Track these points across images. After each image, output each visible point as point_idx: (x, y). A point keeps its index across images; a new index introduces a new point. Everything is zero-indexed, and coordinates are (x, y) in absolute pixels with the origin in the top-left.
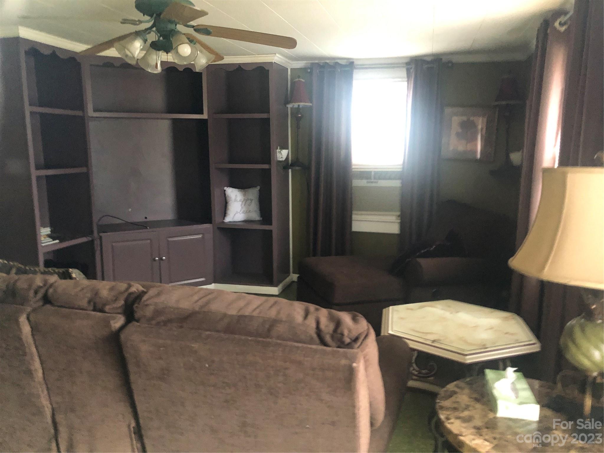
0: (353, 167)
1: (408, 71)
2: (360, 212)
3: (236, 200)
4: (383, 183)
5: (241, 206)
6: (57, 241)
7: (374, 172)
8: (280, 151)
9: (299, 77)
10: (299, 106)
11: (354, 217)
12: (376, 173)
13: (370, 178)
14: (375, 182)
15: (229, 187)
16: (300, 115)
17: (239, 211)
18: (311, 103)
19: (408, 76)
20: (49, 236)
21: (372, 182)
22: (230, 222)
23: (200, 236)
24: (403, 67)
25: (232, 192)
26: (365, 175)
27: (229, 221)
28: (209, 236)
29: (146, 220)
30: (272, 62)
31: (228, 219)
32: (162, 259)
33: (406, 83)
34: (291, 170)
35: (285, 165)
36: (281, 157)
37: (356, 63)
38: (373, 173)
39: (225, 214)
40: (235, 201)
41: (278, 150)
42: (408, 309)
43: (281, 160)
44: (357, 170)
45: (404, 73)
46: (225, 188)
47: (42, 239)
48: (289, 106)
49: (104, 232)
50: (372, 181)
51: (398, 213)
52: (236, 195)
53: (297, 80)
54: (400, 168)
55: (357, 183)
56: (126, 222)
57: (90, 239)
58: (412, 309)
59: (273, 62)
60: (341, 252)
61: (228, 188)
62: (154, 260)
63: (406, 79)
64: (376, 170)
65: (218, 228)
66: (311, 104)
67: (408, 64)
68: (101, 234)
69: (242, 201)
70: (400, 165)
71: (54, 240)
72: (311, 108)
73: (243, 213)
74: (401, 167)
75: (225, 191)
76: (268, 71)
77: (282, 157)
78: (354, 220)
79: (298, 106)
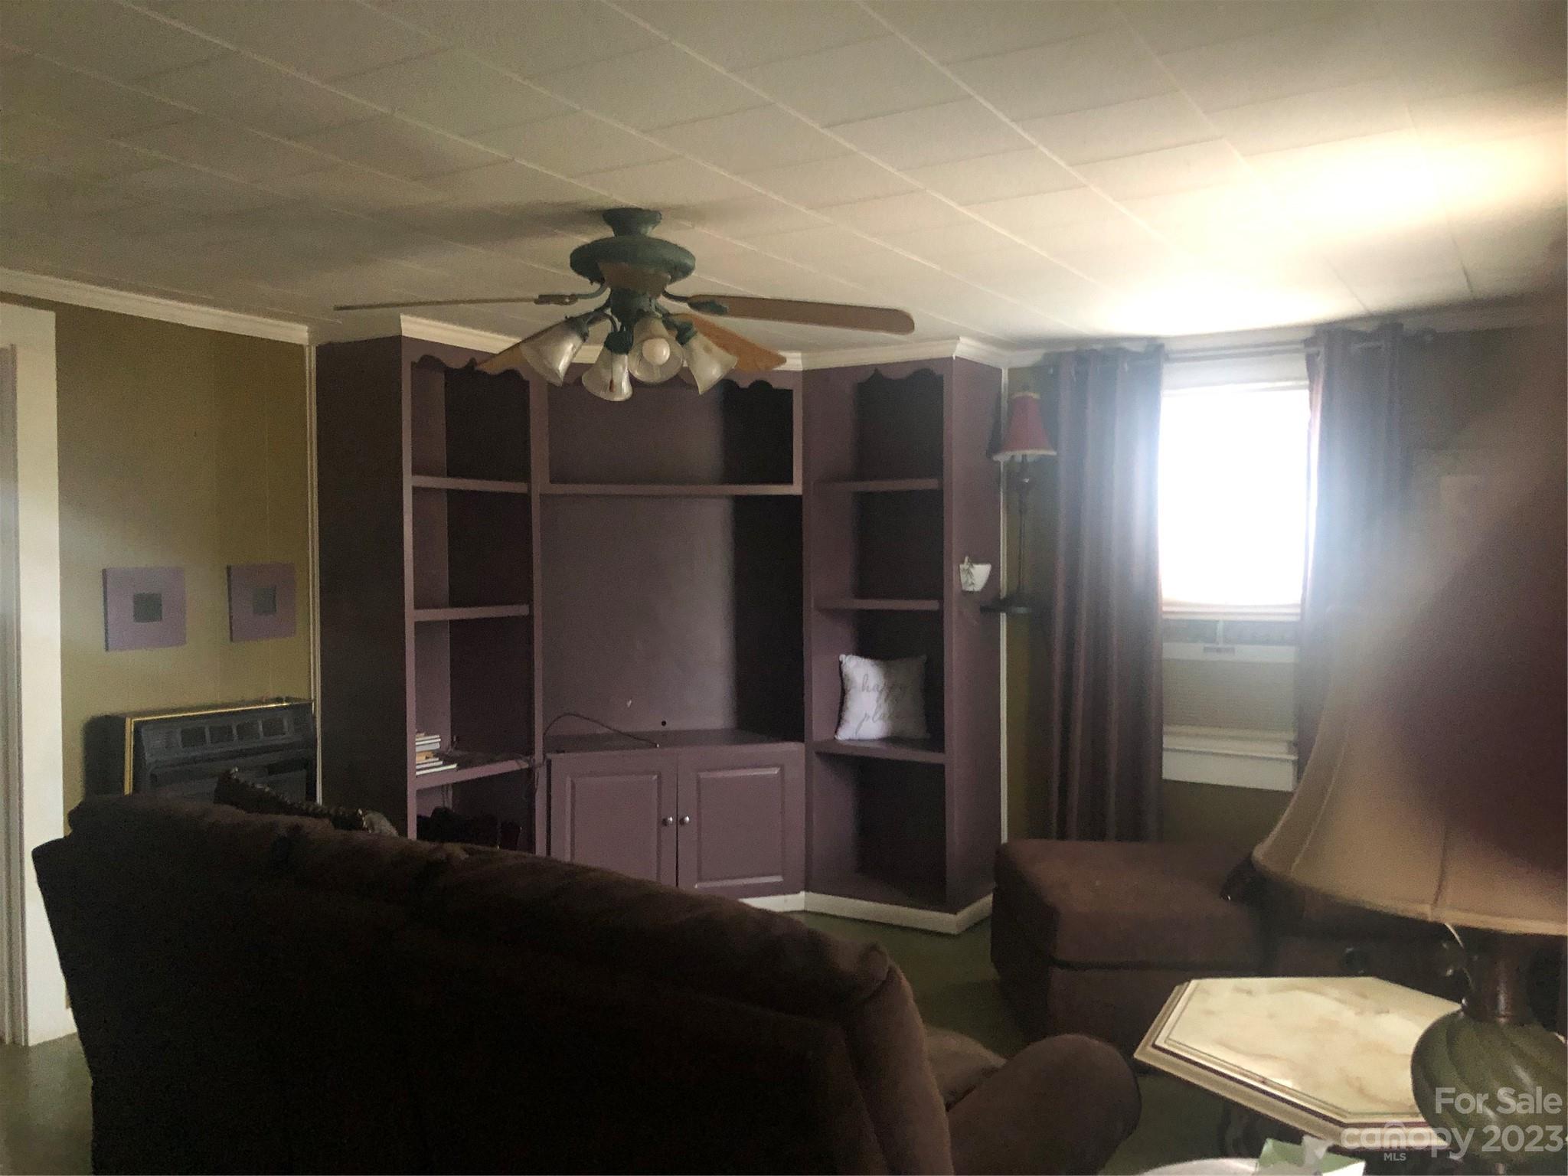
0: (1165, 609)
1: (1310, 361)
2: (1184, 729)
3: (864, 688)
4: (1247, 653)
5: (877, 701)
6: (454, 766)
7: (1225, 621)
8: (968, 570)
9: (1026, 388)
10: (1024, 456)
11: (1167, 742)
12: (1230, 625)
13: (1213, 640)
14: (1227, 650)
15: (850, 656)
16: (1027, 481)
17: (871, 713)
18: (1055, 449)
19: (1311, 377)
20: (437, 754)
21: (1219, 650)
22: (850, 740)
23: (776, 771)
24: (1297, 351)
25: (857, 666)
26: (1198, 629)
27: (848, 738)
28: (796, 774)
29: (662, 728)
30: (952, 358)
31: (845, 734)
32: (682, 821)
33: (1306, 393)
34: (1005, 614)
35: (990, 604)
36: (970, 582)
37: (1167, 347)
38: (1220, 627)
39: (839, 721)
40: (863, 690)
41: (964, 566)
42: (1238, 990)
43: (970, 589)
44: (1172, 617)
45: (1300, 367)
46: (843, 657)
47: (420, 759)
48: (1002, 458)
49: (558, 752)
50: (1220, 646)
51: (1291, 736)
52: (867, 675)
53: (1021, 394)
54: (1297, 614)
55: (1173, 651)
56: (614, 730)
57: (526, 766)
58: (1249, 992)
59: (954, 358)
60: (1133, 831)
61: (848, 657)
62: (665, 822)
63: (1307, 382)
64: (1226, 618)
65: (818, 754)
66: (1053, 453)
67: (1308, 342)
68: (549, 756)
69: (880, 689)
70: (1294, 606)
71: (444, 764)
72: (1054, 461)
73: (880, 719)
74: (1298, 611)
75: (841, 663)
76: (941, 377)
77: (973, 584)
78: (1168, 750)
79: (1023, 459)
